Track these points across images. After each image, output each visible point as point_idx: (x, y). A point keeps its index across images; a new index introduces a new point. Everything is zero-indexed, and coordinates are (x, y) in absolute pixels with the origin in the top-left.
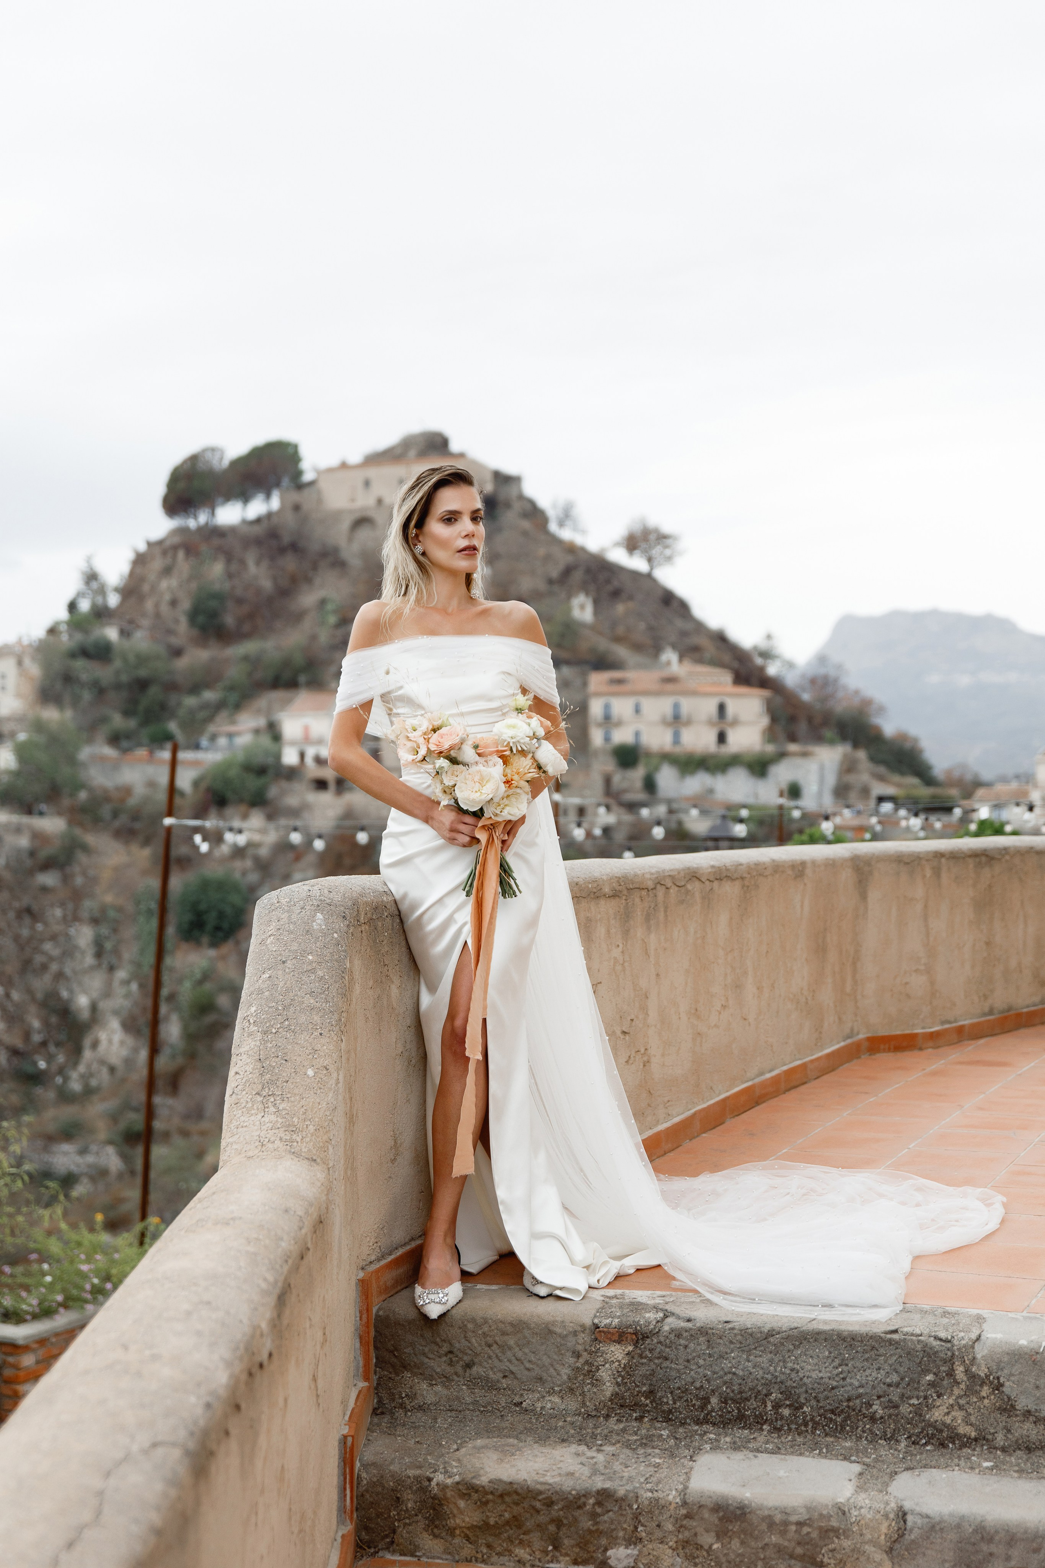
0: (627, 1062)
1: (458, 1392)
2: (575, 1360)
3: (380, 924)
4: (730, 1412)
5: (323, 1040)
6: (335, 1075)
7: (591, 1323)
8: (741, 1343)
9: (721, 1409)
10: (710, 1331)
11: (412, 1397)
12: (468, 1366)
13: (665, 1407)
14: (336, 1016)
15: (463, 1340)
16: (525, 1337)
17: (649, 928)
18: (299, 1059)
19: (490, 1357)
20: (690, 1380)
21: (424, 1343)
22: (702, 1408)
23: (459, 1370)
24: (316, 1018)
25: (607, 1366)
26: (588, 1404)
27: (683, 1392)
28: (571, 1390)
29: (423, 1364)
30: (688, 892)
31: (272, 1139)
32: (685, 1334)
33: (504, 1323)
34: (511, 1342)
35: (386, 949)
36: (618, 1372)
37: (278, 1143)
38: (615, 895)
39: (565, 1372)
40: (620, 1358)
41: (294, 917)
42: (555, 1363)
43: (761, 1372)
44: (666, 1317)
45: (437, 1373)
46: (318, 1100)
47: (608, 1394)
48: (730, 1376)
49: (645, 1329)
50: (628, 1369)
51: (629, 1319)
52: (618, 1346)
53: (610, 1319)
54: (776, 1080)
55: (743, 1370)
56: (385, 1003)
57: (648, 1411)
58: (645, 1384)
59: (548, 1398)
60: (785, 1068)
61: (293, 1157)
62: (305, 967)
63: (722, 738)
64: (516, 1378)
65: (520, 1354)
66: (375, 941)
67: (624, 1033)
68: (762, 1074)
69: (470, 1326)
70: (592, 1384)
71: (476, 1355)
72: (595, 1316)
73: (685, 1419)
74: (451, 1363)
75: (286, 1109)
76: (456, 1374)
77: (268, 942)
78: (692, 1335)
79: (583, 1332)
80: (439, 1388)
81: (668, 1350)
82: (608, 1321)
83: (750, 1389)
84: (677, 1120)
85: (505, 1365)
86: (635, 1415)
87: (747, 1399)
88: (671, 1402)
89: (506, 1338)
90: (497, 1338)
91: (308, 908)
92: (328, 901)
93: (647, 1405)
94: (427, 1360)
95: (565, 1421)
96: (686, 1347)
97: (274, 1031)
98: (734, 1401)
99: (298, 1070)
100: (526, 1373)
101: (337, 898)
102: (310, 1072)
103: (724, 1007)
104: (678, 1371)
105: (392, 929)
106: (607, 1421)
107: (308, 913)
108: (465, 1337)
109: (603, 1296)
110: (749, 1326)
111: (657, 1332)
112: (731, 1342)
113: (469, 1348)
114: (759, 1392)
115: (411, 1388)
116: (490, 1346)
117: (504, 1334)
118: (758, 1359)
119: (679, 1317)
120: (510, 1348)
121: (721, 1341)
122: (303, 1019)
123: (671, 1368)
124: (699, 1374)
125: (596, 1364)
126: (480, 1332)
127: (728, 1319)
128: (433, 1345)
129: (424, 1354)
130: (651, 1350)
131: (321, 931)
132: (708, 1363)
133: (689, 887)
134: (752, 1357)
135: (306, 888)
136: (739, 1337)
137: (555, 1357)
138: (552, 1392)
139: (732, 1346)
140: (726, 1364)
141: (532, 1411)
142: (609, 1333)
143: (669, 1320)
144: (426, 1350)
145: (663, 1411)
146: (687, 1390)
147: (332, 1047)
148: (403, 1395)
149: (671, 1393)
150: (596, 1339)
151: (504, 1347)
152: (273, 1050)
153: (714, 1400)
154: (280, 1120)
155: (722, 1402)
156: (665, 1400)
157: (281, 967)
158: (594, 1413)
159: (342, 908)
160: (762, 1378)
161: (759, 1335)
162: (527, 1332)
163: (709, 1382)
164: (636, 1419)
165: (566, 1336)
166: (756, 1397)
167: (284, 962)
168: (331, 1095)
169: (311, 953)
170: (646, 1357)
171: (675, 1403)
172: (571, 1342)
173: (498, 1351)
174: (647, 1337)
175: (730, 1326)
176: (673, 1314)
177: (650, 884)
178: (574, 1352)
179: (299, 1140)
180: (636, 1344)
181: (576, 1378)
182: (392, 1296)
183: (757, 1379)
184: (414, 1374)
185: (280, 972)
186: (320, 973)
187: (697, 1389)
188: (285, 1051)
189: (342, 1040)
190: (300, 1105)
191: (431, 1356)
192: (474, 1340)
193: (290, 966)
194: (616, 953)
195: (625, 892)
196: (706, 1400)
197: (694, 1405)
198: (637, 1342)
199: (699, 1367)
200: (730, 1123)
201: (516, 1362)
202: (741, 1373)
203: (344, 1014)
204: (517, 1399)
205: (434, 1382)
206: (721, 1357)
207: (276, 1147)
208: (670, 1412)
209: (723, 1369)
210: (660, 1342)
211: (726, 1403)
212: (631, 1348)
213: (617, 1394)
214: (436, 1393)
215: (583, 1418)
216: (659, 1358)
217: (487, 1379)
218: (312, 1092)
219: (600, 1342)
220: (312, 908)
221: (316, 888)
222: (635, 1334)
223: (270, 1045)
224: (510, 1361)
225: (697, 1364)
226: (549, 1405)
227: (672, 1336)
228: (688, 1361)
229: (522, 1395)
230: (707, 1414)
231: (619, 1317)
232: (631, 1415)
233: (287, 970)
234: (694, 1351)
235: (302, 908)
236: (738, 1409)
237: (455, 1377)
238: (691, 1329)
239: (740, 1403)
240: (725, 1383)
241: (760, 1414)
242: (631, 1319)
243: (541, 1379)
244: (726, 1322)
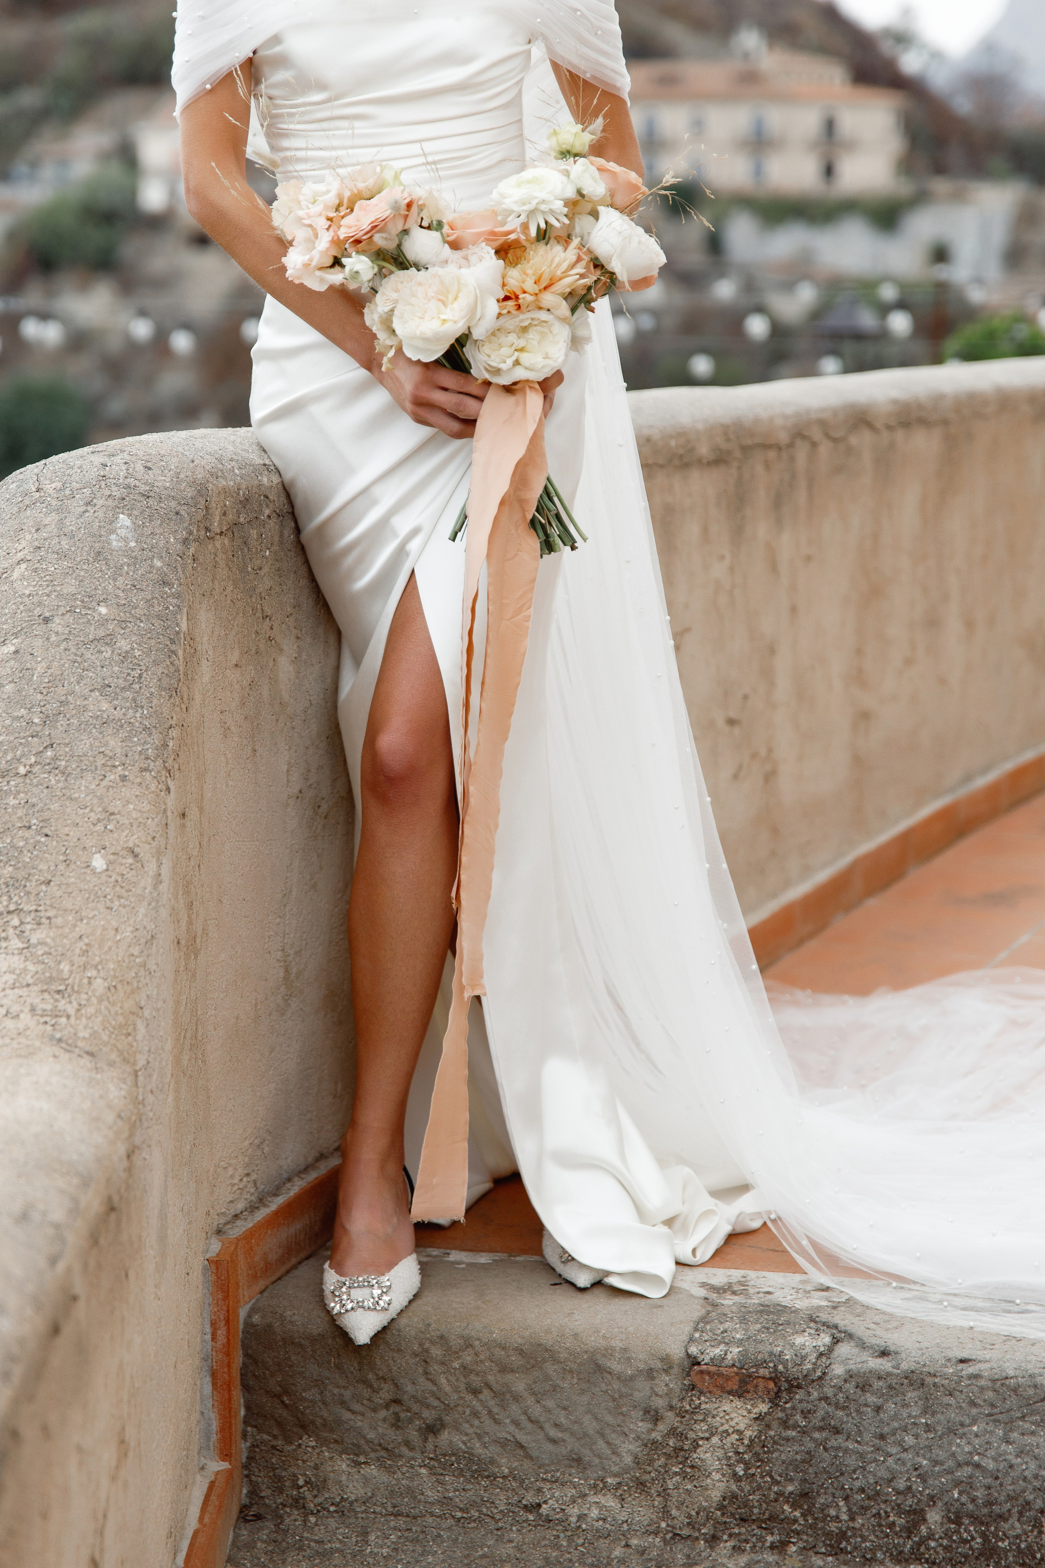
0: (736, 776)
1: (411, 1479)
2: (651, 1426)
3: (254, 533)
4: (966, 1541)
5: (128, 792)
6: (151, 867)
7: (682, 1354)
8: (993, 1405)
9: (947, 1535)
10: (929, 1380)
11: (318, 1485)
12: (432, 1429)
13: (833, 1527)
14: (156, 739)
15: (422, 1379)
16: (547, 1378)
17: (779, 522)
18: (74, 833)
19: (475, 1414)
20: (887, 1475)
21: (342, 1382)
22: (910, 1530)
23: (413, 1435)
24: (114, 744)
25: (715, 1440)
26: (674, 1512)
27: (869, 1498)
28: (641, 1485)
29: (339, 1422)
30: (850, 451)
31: (14, 1009)
32: (877, 1384)
33: (504, 1348)
34: (520, 1386)
35: (268, 583)
36: (737, 1453)
37: (26, 1018)
38: (719, 460)
39: (628, 1449)
40: (742, 1427)
41: (71, 523)
42: (608, 1431)
43: (1033, 1466)
44: (836, 1341)
45: (368, 1442)
46: (114, 924)
47: (716, 1495)
48: (968, 1470)
49: (794, 1371)
50: (758, 1449)
51: (761, 1347)
52: (738, 1403)
53: (722, 1347)
54: (993, 791)
55: (995, 1460)
56: (265, 692)
57: (798, 1533)
58: (791, 1480)
59: (592, 1499)
60: (1009, 766)
61: (57, 1050)
62: (93, 632)
63: (829, 171)
64: (528, 1456)
65: (536, 1411)
66: (243, 570)
67: (731, 722)
68: (968, 778)
69: (436, 1352)
70: (684, 1476)
71: (448, 1408)
72: (691, 1340)
73: (873, 1551)
74: (397, 1423)
75: (44, 944)
76: (407, 1443)
77: (16, 575)
78: (890, 1387)
79: (666, 1371)
80: (372, 1470)
81: (840, 1413)
82: (717, 1351)
83: (1010, 1498)
84: (822, 876)
85: (507, 1431)
86: (769, 1538)
87: (1002, 1517)
88: (845, 1517)
89: (509, 1377)
90: (490, 1378)
91: (100, 502)
92: (143, 488)
93: (795, 1521)
94: (346, 1415)
95: (627, 1546)
96: (878, 1409)
97: (22, 770)
98: (976, 1519)
99: (73, 857)
100: (549, 1447)
101: (163, 481)
102: (99, 862)
103: (909, 662)
104: (861, 1456)
105: (281, 543)
106: (712, 1548)
107: (100, 514)
108: (426, 1373)
109: (703, 1285)
110: (1011, 1373)
111: (820, 1378)
112: (973, 1404)
113: (433, 1394)
114: (1028, 1503)
115: (316, 1467)
116: (475, 1392)
117: (504, 1369)
118: (1029, 1439)
119: (862, 1345)
120: (517, 1398)
121: (952, 1401)
122: (84, 744)
123: (846, 1451)
124: (904, 1464)
125: (691, 1435)
126: (456, 1365)
127: (965, 1355)
128: (360, 1386)
129: (343, 1403)
130: (805, 1414)
131: (127, 552)
132: (923, 1442)
133: (854, 440)
134: (1015, 1435)
135: (98, 459)
136: (989, 1395)
137: (609, 1418)
138: (599, 1487)
139: (974, 1411)
140: (961, 1447)
141: (560, 1521)
142: (720, 1375)
143: (844, 1349)
144: (347, 1394)
145: (829, 1534)
146: (878, 1493)
147: (146, 806)
148: (301, 1482)
149: (846, 1498)
150: (693, 1387)
151: (503, 1396)
152: (20, 813)
153: (934, 1517)
154: (32, 968)
155: (950, 1521)
156: (833, 1512)
157: (39, 630)
158: (685, 1532)
159: (173, 504)
160: (1036, 1477)
161: (1031, 1392)
162: (550, 1368)
163: (924, 1481)
164: (772, 1547)
165: (632, 1378)
166: (1021, 1513)
167: (47, 620)
168: (142, 911)
169: (105, 600)
170: (795, 1426)
171: (852, 1519)
172: (641, 1390)
173: (492, 1403)
174: (799, 1387)
175: (970, 1370)
176: (850, 1336)
177: (783, 437)
178: (646, 1411)
179: (71, 1011)
180: (775, 1400)
181: (651, 1462)
182: (279, 1279)
183: (1025, 1479)
184: (323, 1442)
185: (38, 642)
186: (123, 644)
187: (898, 1493)
188: (46, 814)
189: (168, 790)
190: (76, 935)
191: (357, 1407)
192: (443, 1381)
193: (60, 629)
194: (719, 570)
195: (738, 454)
196: (917, 1516)
197: (892, 1525)
198: (777, 1395)
199: (905, 1450)
200: (916, 875)
201: (529, 1426)
202: (991, 1465)
203: (174, 733)
204: (530, 1498)
205: (362, 1459)
206: (951, 1431)
207: (21, 1026)
208: (842, 1535)
209: (953, 1455)
210: (826, 1399)
211: (958, 1521)
212: (764, 1408)
213: (734, 1496)
214: (366, 1480)
215: (664, 1540)
216: (821, 1429)
217: (470, 1457)
218: (101, 906)
219: (702, 1393)
220: (110, 502)
221: (118, 459)
222: (775, 1379)
223: (12, 802)
224: (516, 1423)
225: (900, 1443)
226: (595, 1513)
227: (850, 1387)
228: (882, 1437)
229: (539, 1490)
230: (919, 1544)
231: (740, 1343)
232: (761, 1539)
233: (53, 638)
234: (895, 1417)
235: (88, 504)
236: (983, 1535)
237: (405, 1450)
238: (889, 1374)
239: (987, 1525)
240: (958, 1483)
241: (1029, 1547)
242: (766, 1348)
243: (579, 1460)
244: (962, 1361)
